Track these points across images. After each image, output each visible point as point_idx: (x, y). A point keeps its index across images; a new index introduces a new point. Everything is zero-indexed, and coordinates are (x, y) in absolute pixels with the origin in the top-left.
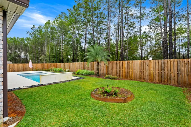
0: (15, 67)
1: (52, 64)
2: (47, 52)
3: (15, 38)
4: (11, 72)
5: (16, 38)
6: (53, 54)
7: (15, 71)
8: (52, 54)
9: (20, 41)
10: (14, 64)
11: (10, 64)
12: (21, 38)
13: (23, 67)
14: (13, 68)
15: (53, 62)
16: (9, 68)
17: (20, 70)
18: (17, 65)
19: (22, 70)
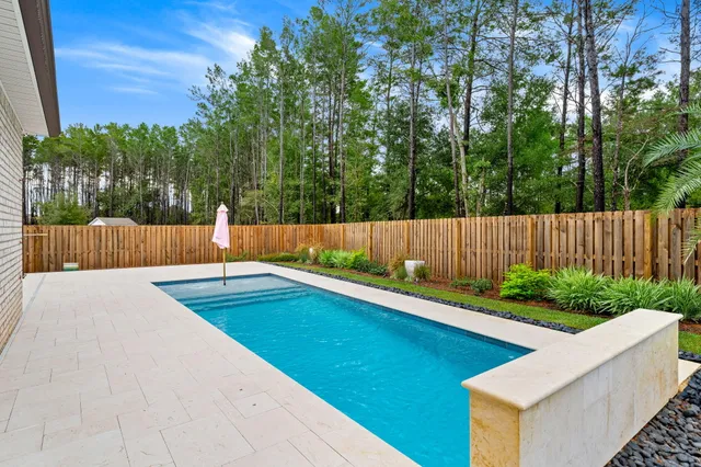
0: (144, 242)
1: (302, 229)
2: (271, 175)
3: (143, 126)
4: (131, 265)
5: (150, 127)
6: (297, 183)
7: (147, 262)
8: (291, 183)
9: (162, 138)
10: (143, 227)
11: (126, 230)
12: (165, 128)
13: (181, 241)
14: (137, 246)
15: (297, 218)
16: (121, 245)
17: (169, 255)
18: (154, 230)
19: (174, 256)
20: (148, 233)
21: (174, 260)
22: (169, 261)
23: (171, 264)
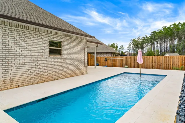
17: (153, 66)
18: (149, 58)
19: (155, 66)
20: (147, 58)
21: (155, 67)
22: (153, 67)
23: (154, 68)
